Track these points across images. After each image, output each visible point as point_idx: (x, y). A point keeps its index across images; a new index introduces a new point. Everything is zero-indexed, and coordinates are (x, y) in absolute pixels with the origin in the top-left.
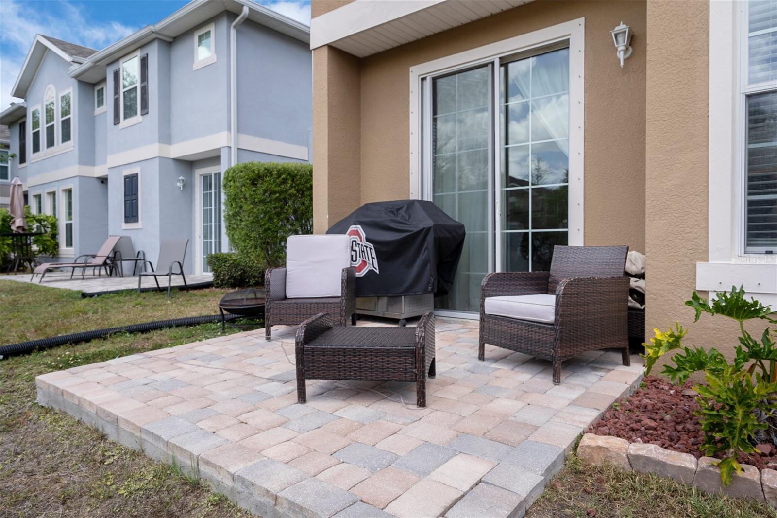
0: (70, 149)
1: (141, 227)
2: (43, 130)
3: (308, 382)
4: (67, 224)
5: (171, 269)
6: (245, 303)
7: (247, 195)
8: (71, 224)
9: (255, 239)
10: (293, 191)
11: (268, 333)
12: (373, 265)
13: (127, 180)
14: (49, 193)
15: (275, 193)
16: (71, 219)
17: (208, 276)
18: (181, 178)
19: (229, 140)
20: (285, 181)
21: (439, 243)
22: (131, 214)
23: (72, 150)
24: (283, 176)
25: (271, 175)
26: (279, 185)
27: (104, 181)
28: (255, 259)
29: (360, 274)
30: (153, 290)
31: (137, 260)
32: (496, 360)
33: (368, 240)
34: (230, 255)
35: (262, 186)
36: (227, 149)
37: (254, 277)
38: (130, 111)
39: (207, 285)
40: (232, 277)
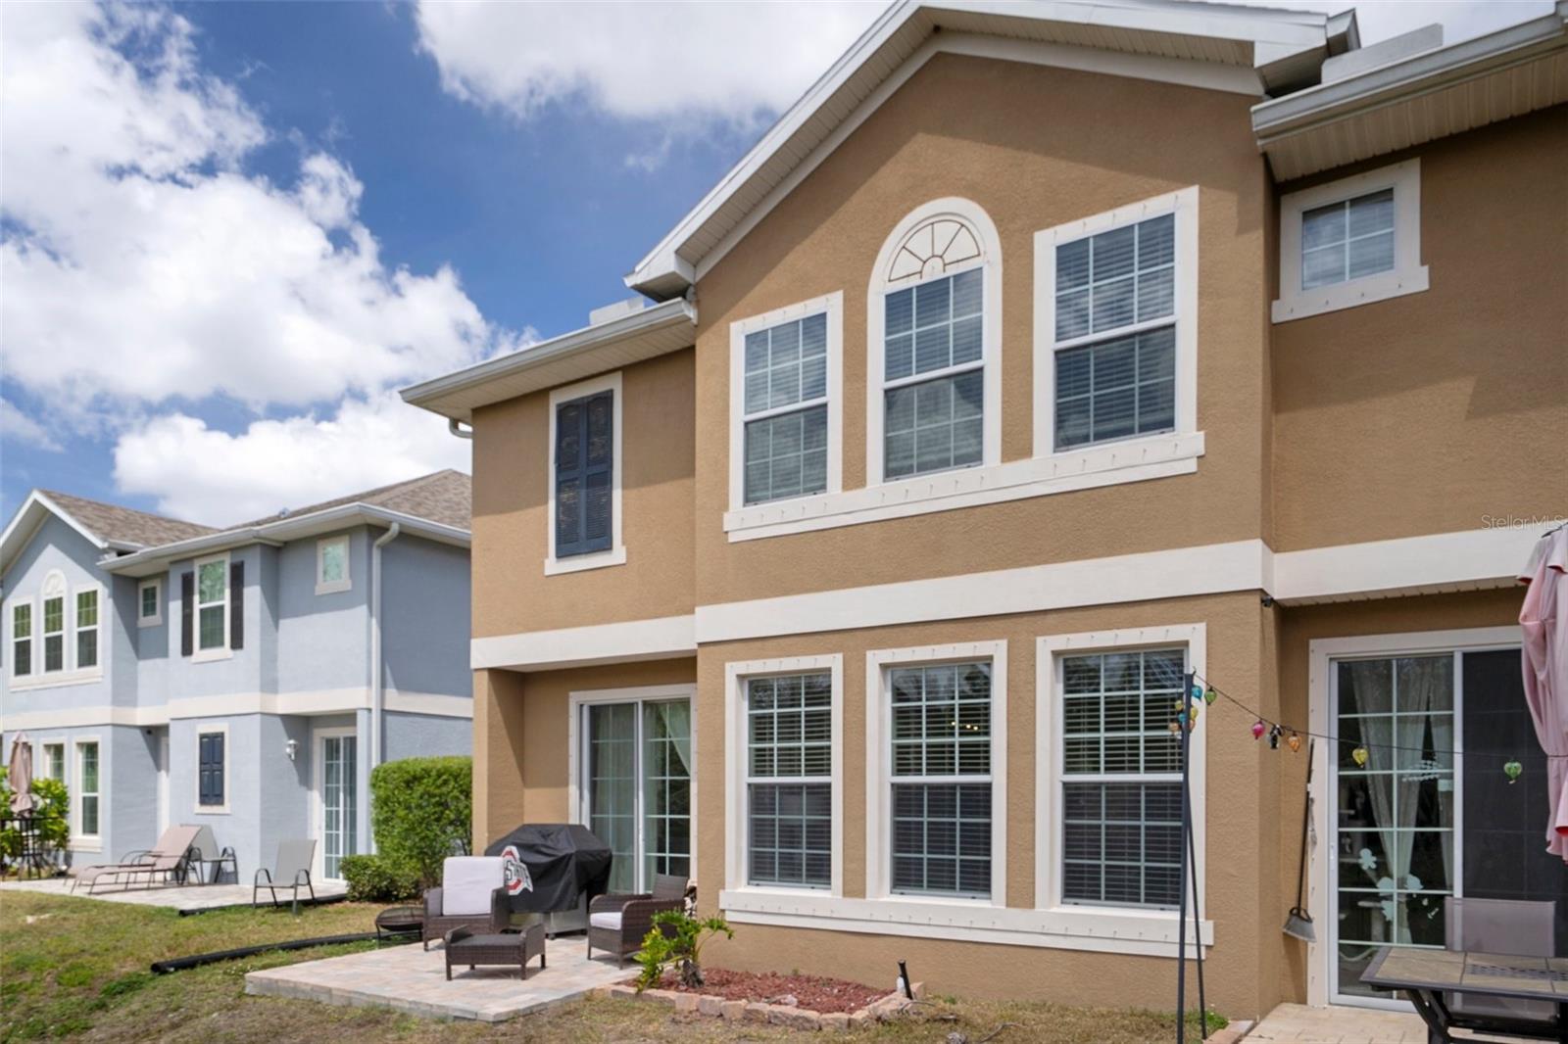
0: (95, 680)
1: (228, 812)
2: (38, 640)
3: (453, 967)
4: (84, 799)
5: (297, 879)
6: (403, 919)
7: (401, 799)
8: (95, 800)
9: (411, 849)
10: (456, 793)
11: (426, 945)
12: (527, 884)
13: (205, 740)
14: (48, 747)
15: (434, 796)
16: (94, 789)
17: (339, 885)
18: (292, 742)
19: (369, 699)
20: (445, 782)
21: (582, 867)
22: (212, 791)
23: (98, 683)
24: (444, 777)
25: (429, 776)
26: (439, 787)
27: (155, 734)
28: (409, 872)
29: (512, 893)
30: (268, 905)
31: (220, 862)
32: (599, 959)
33: (522, 861)
34: (370, 858)
35: (419, 789)
36: (366, 712)
37: (405, 888)
38: (211, 639)
39: (339, 899)
40: (374, 887)
